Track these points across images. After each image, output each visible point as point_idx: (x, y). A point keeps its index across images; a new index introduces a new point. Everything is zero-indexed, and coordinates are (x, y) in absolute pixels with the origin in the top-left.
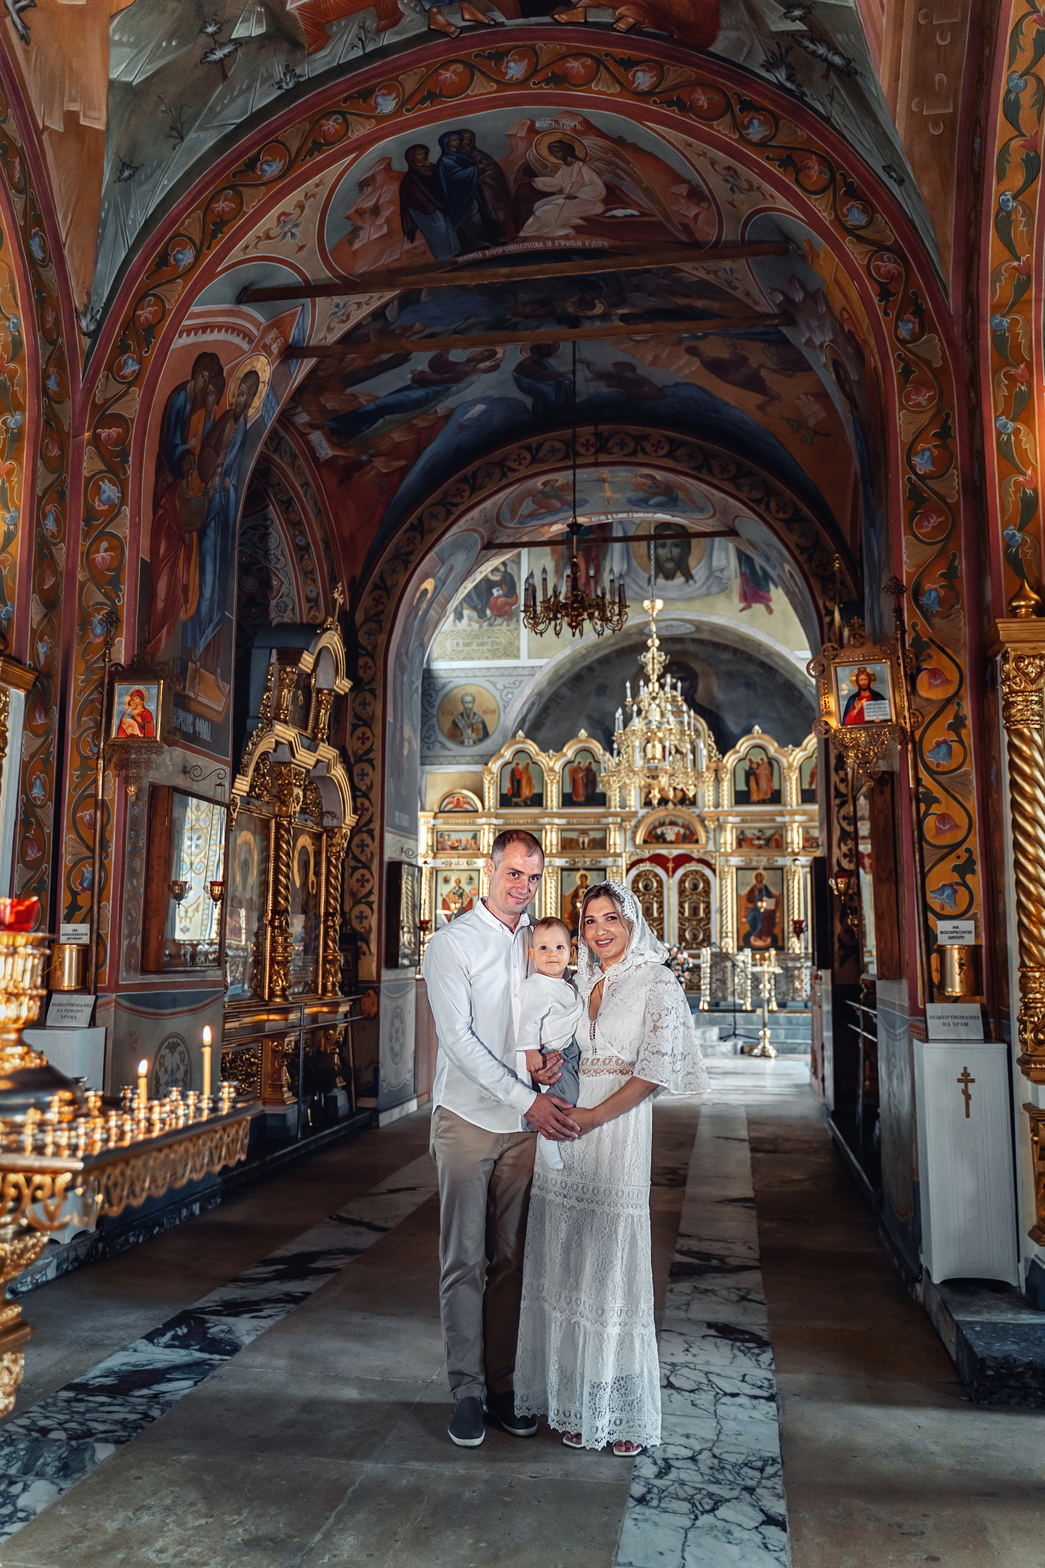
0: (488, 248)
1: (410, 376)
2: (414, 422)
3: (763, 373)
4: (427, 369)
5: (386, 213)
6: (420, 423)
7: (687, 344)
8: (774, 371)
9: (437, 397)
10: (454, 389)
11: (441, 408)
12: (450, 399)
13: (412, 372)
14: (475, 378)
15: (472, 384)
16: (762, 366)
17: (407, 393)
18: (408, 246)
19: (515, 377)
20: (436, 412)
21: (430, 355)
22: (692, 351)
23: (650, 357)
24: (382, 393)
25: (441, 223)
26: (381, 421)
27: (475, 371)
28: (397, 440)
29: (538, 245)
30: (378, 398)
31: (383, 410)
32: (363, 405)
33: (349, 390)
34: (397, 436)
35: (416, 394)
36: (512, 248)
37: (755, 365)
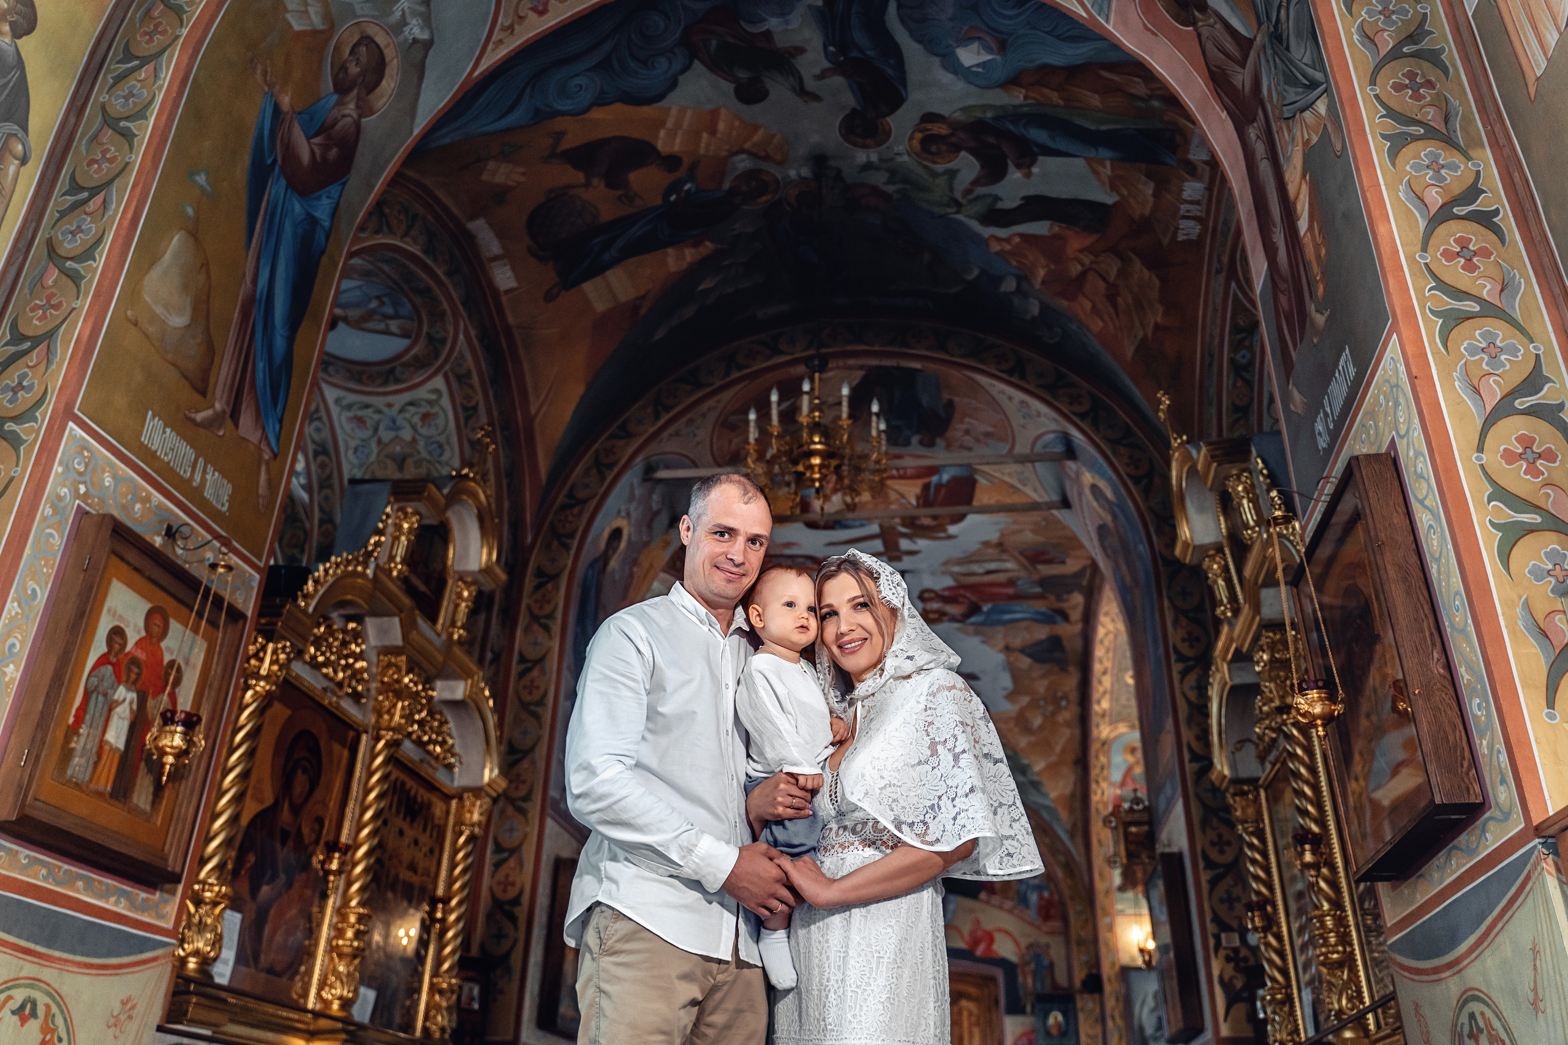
0: (893, 367)
1: (1035, 170)
2: (1061, 103)
3: (580, 177)
4: (1011, 167)
5: (962, 427)
6: (1055, 97)
7: (682, 172)
8: (570, 187)
9: (1016, 115)
10: (989, 115)
11: (1017, 97)
12: (999, 103)
13: (1028, 175)
14: (958, 116)
15: (963, 109)
16: (587, 185)
17: (1050, 144)
18: (956, 399)
19: (905, 87)
20: (1026, 97)
21: (997, 189)
22: (672, 162)
23: (721, 126)
24: (1078, 164)
25: (925, 400)
26: (1104, 128)
27: (956, 126)
28: (1096, 96)
29: (852, 362)
30: (1089, 161)
31: (1092, 139)
32: (1112, 160)
33: (1110, 199)
34: (1095, 100)
35: (1038, 135)
36: (874, 362)
37: (595, 181)
